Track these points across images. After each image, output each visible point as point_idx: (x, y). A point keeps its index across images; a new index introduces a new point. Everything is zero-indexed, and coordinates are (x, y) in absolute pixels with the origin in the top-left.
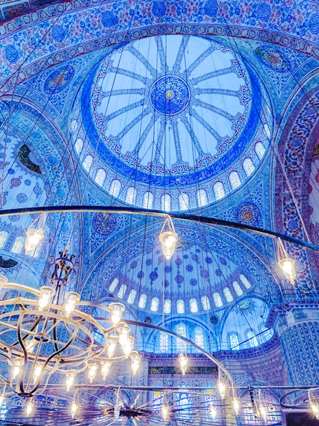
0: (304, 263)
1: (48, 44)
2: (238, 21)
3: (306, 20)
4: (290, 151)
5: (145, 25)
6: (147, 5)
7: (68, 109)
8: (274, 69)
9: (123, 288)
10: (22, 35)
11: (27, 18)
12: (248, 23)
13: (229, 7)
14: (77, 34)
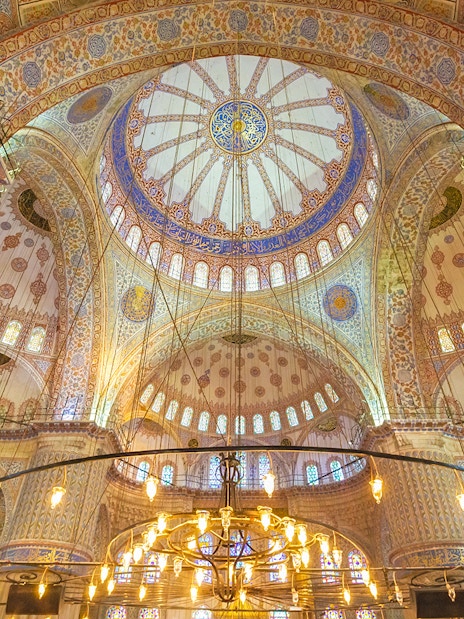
0: (411, 372)
1: (82, 61)
2: (344, 51)
3: (435, 65)
4: (401, 220)
5: (217, 41)
6: (221, 15)
7: (96, 144)
8: (386, 113)
9: (161, 398)
10: (47, 48)
11: (56, 24)
12: (357, 55)
13: (334, 31)
14: (122, 48)
